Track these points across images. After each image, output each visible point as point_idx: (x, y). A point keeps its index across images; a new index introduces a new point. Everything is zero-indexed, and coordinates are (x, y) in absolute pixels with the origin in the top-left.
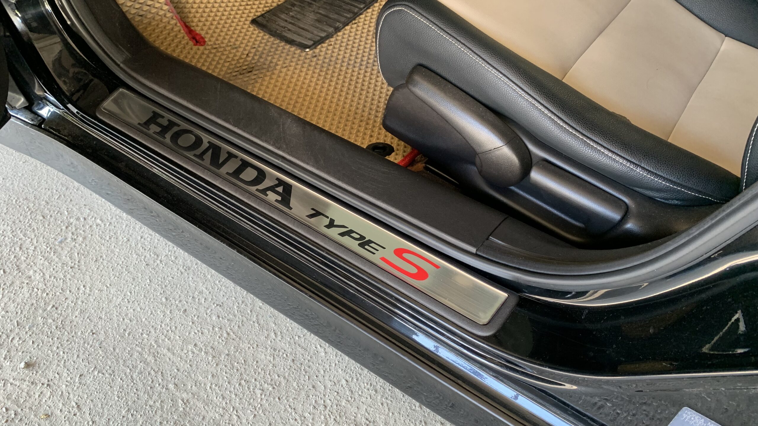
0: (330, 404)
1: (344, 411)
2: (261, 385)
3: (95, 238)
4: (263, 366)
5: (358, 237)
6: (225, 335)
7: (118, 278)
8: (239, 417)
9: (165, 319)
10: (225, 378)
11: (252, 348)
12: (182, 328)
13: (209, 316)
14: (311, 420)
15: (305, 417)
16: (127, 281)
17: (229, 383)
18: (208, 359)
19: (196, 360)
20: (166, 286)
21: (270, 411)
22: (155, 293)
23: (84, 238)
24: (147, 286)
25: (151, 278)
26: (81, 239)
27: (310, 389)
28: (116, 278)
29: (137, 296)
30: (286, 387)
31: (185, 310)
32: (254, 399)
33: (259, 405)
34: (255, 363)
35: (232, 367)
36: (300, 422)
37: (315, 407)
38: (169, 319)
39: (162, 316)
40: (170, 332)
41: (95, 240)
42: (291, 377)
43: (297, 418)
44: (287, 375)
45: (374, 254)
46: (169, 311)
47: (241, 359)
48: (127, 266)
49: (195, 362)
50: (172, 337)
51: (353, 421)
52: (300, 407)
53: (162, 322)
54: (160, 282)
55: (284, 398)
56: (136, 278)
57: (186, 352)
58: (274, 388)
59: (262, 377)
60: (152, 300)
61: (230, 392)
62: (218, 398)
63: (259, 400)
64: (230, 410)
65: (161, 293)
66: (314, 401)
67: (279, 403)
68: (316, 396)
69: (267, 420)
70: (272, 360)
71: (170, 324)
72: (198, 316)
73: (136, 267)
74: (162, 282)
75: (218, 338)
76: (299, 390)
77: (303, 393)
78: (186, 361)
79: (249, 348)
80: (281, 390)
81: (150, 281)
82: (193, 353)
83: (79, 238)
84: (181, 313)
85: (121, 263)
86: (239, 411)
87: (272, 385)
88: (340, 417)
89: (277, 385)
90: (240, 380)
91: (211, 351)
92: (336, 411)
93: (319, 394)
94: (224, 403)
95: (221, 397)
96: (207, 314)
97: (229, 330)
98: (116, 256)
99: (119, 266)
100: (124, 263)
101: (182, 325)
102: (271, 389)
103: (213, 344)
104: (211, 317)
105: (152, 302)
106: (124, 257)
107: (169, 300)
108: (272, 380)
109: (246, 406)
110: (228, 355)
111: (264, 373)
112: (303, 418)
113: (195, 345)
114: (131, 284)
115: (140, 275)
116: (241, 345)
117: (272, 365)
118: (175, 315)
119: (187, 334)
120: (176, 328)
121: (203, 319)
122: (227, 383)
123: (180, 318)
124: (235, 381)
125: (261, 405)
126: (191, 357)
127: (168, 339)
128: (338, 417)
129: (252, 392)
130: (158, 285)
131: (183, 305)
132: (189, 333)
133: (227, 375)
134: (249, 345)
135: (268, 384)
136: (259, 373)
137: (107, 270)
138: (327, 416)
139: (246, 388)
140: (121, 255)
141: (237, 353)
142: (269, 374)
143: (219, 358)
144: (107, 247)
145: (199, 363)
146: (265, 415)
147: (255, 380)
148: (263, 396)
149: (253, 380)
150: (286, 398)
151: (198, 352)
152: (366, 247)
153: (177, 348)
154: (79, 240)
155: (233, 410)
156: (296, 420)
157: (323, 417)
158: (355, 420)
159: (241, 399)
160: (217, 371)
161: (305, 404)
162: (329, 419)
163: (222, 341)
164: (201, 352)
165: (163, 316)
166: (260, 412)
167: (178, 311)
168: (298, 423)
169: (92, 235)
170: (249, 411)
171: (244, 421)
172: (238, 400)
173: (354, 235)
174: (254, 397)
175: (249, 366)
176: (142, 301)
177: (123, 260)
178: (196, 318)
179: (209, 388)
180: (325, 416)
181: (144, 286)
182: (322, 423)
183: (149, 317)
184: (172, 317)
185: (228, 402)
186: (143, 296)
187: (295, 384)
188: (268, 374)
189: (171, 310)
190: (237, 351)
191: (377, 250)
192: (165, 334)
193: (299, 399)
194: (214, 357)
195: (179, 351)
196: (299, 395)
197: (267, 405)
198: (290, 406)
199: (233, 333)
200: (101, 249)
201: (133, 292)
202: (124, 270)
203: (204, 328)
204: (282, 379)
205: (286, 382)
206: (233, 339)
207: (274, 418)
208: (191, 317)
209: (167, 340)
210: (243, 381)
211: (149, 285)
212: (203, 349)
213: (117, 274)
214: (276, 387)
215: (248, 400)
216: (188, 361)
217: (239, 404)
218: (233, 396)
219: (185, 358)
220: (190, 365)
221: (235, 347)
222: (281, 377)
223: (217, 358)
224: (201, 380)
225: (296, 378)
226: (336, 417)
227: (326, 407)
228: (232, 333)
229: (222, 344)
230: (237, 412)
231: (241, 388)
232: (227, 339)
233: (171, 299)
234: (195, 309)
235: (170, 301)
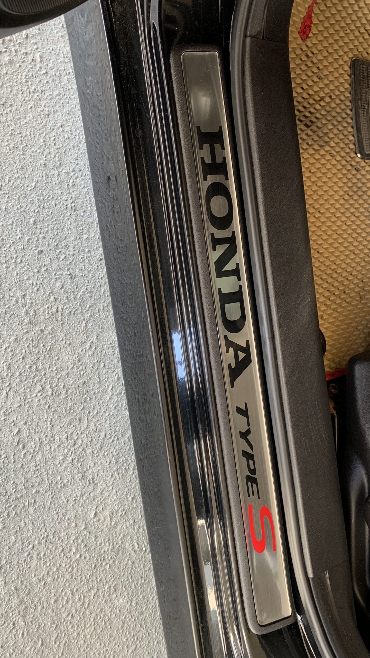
0: (80, 445)
1: (84, 458)
2: (45, 383)
3: (20, 74)
4: (59, 367)
5: (252, 467)
6: (54, 310)
7: (10, 150)
8: (8, 396)
9: (19, 243)
10: (24, 351)
11: (64, 342)
12: (26, 268)
13: (56, 278)
14: (56, 446)
15: (54, 440)
16: (15, 163)
17: (23, 358)
18: (24, 319)
19: (14, 311)
20: (44, 207)
21: (35, 411)
22: (30, 205)
23: (11, 62)
24: (29, 189)
25: (38, 184)
26: (7, 59)
27: (76, 419)
28: (8, 148)
29: (13, 191)
30: (61, 401)
31: (42, 252)
32: (30, 391)
33: (30, 400)
34: (56, 358)
35: (36, 345)
36: (48, 440)
37: (67, 437)
38: (22, 246)
39: (18, 237)
40: (13, 261)
41: (19, 77)
42: (72, 396)
43: (49, 435)
44: (70, 391)
45: (249, 496)
46: (28, 238)
47: (49, 344)
48: (26, 145)
49: (11, 313)
50: (11, 268)
51: (83, 472)
52: (57, 427)
53: (14, 243)
54: (42, 198)
55: (53, 410)
56: (25, 168)
57: (12, 295)
58: (52, 394)
59: (52, 376)
60: (22, 210)
61: (18, 367)
62: (5, 364)
63: (34, 395)
64: (5, 383)
65: (35, 211)
66: (71, 432)
67: (45, 411)
68: (75, 428)
69: (26, 418)
70: (70, 368)
71: (19, 253)
72: (47, 269)
73: (34, 156)
74: (44, 199)
75: (46, 307)
76: (68, 412)
77: (69, 418)
78: (5, 305)
79: (62, 340)
80: (56, 401)
81: (35, 187)
82: (17, 302)
83: (6, 55)
84: (36, 251)
85: (24, 135)
86: (11, 390)
87: (53, 390)
88: (78, 461)
89: (57, 394)
90: (33, 364)
91: (32, 313)
92: (79, 454)
93: (78, 429)
94: (6, 373)
95: (7, 366)
96: (55, 274)
97: (61, 308)
98: (25, 121)
99: (20, 136)
100: (26, 138)
101: (28, 264)
102: (49, 393)
103: (38, 309)
104: (56, 280)
105: (21, 212)
106: (31, 131)
107: (35, 226)
108: (56, 386)
109: (21, 391)
110: (42, 331)
111: (56, 374)
112: (52, 439)
113: (24, 296)
114: (16, 171)
115: (31, 169)
116: (58, 331)
117: (67, 372)
118: (29, 248)
119: (26, 278)
120: (21, 261)
121: (49, 277)
122: (21, 357)
123: (32, 256)
124: (28, 361)
125: (32, 400)
126: (12, 304)
127: (6, 267)
128: (76, 460)
129: (34, 383)
130: (38, 200)
131: (43, 245)
132: (28, 279)
133: (27, 349)
134: (64, 338)
135: (51, 387)
136: (52, 370)
137: (6, 128)
138: (70, 453)
139: (32, 376)
140: (30, 125)
141: (50, 336)
142: (59, 379)
143: (33, 327)
144: (24, 100)
145: (14, 316)
146: (28, 411)
147: (45, 374)
148: (39, 394)
149: (43, 373)
150: (54, 411)
151: (21, 305)
152: (250, 484)
153: (8, 283)
154: (5, 57)
155: (8, 386)
156: (47, 436)
157: (66, 451)
158: (85, 472)
159: (21, 381)
160: (22, 338)
161: (63, 428)
162: (69, 456)
163: (48, 313)
164: (23, 307)
165: (20, 238)
166: (27, 406)
167: (36, 246)
168: (46, 440)
169: (20, 66)
170: (19, 399)
171: (9, 403)
172: (18, 380)
173: (251, 462)
174: (32, 389)
175: (50, 357)
176: (12, 201)
177: (28, 133)
178: (44, 269)
179: (4, 348)
180: (68, 451)
181: (26, 185)
182: (62, 455)
183: (6, 226)
184: (25, 247)
185: (10, 375)
186: (18, 196)
187: (69, 405)
188: (58, 377)
189: (30, 239)
190: (52, 334)
191: (253, 495)
192: (8, 258)
193: (62, 420)
194: (30, 322)
195: (6, 288)
196: (65, 417)
197: (36, 404)
198: (51, 420)
199: (62, 314)
200: (16, 95)
201: (12, 182)
202: (21, 147)
203: (42, 287)
204: (64, 392)
205: (65, 397)
206: (57, 320)
207: (32, 420)
208: (41, 264)
209: (4, 266)
210: (35, 367)
211: (31, 190)
212: (27, 306)
213: (12, 145)
214: (54, 395)
215: (26, 387)
216: (7, 306)
217: (17, 385)
218: (17, 374)
219: (6, 300)
220: (5, 312)
221: (52, 329)
222: (65, 389)
223: (31, 326)
224: (3, 334)
225: (74, 400)
226: (75, 459)
227: (75, 444)
228: (60, 314)
229: (45, 316)
230: (10, 390)
231: (29, 371)
232: (53, 315)
233: (38, 227)
234: (50, 259)
235: (37, 228)
